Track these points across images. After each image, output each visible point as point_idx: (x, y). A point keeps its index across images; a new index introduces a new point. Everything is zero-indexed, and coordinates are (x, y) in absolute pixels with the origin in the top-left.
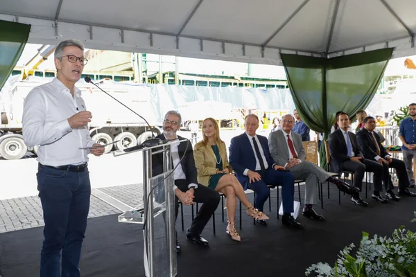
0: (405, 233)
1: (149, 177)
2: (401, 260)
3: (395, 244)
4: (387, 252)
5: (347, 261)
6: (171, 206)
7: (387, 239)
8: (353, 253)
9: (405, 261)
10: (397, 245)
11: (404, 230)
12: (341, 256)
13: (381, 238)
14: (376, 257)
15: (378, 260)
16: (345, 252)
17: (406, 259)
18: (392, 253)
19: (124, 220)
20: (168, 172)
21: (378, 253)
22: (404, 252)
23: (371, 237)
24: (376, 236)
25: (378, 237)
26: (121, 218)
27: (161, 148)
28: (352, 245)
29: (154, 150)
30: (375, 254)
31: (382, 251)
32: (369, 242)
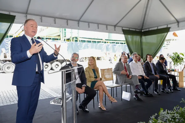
1: (65, 83)
2: (177, 120)
3: (174, 114)
4: (171, 117)
5: (153, 121)
6: (75, 96)
7: (171, 111)
8: (156, 118)
9: (179, 121)
10: (176, 114)
11: (179, 107)
12: (151, 119)
13: (169, 111)
14: (167, 119)
15: (167, 121)
16: (153, 117)
17: (179, 120)
18: (173, 118)
19: (53, 103)
20: (74, 81)
21: (167, 118)
22: (179, 117)
23: (164, 111)
24: (166, 110)
25: (168, 111)
26: (51, 102)
27: (70, 70)
28: (156, 114)
29: (66, 71)
30: (166, 118)
31: (169, 117)
32: (164, 113)
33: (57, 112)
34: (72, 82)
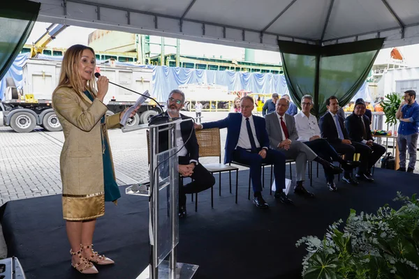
0: (389, 210)
1: (156, 153)
2: (383, 235)
3: (379, 221)
4: (372, 227)
5: (335, 235)
6: (175, 181)
7: (372, 216)
8: (341, 228)
9: (387, 236)
10: (381, 222)
11: (388, 208)
12: (330, 230)
13: (367, 215)
14: (362, 232)
15: (363, 235)
16: (334, 227)
17: (388, 234)
18: (376, 229)
19: (131, 192)
20: (173, 148)
21: (363, 228)
22: (387, 228)
23: (358, 214)
24: (362, 213)
25: (365, 214)
26: (128, 190)
27: (167, 126)
28: (341, 221)
29: (160, 128)
30: (360, 229)
31: (367, 227)
32: (356, 218)
33: (133, 214)
34: (169, 150)
